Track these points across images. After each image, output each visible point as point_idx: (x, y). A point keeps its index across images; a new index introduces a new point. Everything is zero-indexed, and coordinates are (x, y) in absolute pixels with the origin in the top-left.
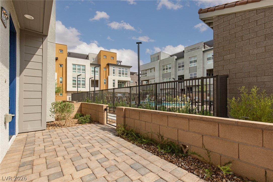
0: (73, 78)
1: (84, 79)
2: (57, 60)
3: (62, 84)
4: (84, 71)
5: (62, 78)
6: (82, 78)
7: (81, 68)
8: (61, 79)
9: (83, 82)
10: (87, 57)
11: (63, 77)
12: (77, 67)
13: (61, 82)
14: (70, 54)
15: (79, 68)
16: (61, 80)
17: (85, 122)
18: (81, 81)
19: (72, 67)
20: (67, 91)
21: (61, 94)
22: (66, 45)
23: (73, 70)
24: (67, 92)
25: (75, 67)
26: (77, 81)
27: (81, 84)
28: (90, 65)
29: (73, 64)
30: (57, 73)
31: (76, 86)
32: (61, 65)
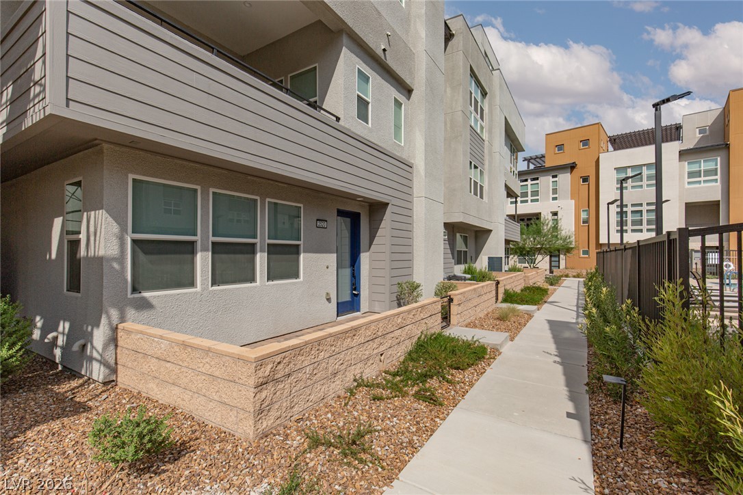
0: (617, 206)
2: (575, 170)
3: (589, 226)
5: (588, 212)
6: (648, 204)
7: (646, 172)
8: (586, 213)
9: (649, 214)
11: (589, 208)
12: (630, 174)
13: (584, 223)
14: (615, 140)
16: (584, 216)
18: (644, 213)
19: (614, 176)
20: (600, 242)
21: (585, 252)
22: (598, 124)
23: (617, 184)
24: (598, 246)
25: (623, 175)
26: (629, 214)
27: (645, 222)
28: (680, 155)
29: (618, 169)
30: (573, 201)
31: (629, 227)
32: (585, 179)
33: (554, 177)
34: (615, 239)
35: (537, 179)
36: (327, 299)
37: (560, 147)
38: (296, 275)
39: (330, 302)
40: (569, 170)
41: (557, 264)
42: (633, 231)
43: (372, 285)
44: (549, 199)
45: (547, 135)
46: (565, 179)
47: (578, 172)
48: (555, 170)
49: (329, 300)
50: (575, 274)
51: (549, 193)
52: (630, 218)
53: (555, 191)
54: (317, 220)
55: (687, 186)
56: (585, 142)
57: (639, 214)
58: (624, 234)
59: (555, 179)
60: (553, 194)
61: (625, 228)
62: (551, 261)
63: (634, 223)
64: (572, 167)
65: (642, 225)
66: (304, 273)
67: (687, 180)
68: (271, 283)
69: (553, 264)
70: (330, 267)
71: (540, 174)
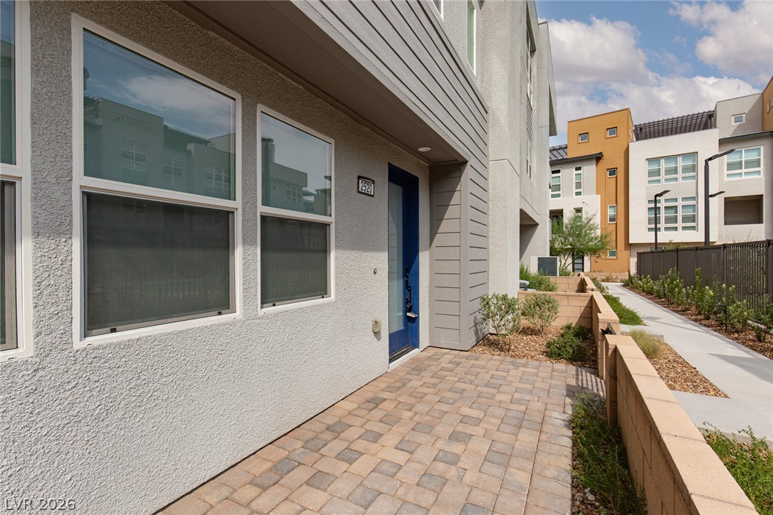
0: (649, 201)
1: (693, 198)
2: (601, 161)
3: (616, 224)
4: (694, 174)
5: (616, 207)
6: (684, 199)
7: (681, 163)
8: (613, 210)
10: (706, 121)
11: (616, 203)
12: (663, 165)
13: (611, 220)
14: (641, 129)
15: (672, 165)
16: (611, 212)
17: (559, 355)
18: (680, 209)
19: (646, 167)
20: (630, 242)
21: (613, 254)
22: (627, 109)
23: (649, 177)
24: (629, 246)
25: (655, 167)
26: (662, 210)
27: (680, 219)
28: (720, 144)
29: (650, 160)
30: (599, 196)
31: (662, 225)
32: (613, 172)
33: (577, 169)
34: (649, 238)
35: (559, 171)
36: (376, 333)
37: (584, 135)
38: (322, 290)
39: (379, 339)
40: (595, 161)
41: (580, 266)
42: (667, 229)
43: (434, 300)
44: (572, 194)
45: (569, 122)
46: (590, 170)
47: (605, 164)
48: (578, 161)
49: (377, 334)
50: (603, 278)
51: (572, 188)
52: (663, 215)
53: (578, 185)
54: (359, 177)
55: (726, 179)
56: (613, 130)
57: (673, 211)
58: (658, 233)
59: (578, 172)
60: (576, 189)
61: (658, 226)
62: (573, 263)
63: (668, 220)
64: (598, 158)
65: (676, 222)
66: (337, 285)
67: (726, 172)
68: (270, 310)
69: (576, 266)
70: (378, 272)
71: (562, 166)
